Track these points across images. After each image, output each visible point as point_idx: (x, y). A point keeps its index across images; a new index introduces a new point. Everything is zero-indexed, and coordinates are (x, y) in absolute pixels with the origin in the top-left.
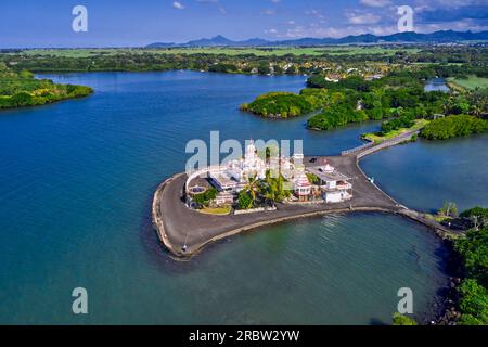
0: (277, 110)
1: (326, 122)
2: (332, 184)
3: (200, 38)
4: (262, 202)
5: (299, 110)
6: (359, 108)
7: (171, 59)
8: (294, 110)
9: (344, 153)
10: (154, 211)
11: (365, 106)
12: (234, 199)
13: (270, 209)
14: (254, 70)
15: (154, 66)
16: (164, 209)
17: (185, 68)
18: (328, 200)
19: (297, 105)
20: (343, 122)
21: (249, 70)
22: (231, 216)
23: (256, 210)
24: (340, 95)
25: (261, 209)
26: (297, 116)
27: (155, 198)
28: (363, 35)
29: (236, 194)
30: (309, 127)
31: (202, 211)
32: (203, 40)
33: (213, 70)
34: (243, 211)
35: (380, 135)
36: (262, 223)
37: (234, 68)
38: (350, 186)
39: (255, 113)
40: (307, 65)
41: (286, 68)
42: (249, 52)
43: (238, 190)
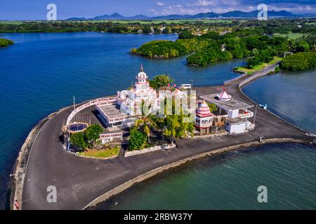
0: (160, 52)
1: (202, 59)
2: (235, 114)
3: (102, 15)
4: (158, 138)
5: (178, 53)
6: (223, 50)
7: (81, 25)
8: (174, 52)
9: (226, 82)
10: (19, 159)
11: (227, 49)
12: (125, 135)
13: (168, 147)
14: (140, 31)
15: (68, 28)
16: (34, 154)
17: (90, 30)
18: (232, 131)
19: (176, 48)
20: (214, 59)
21: (137, 31)
22: (120, 159)
23: (152, 149)
24: (205, 43)
25: (157, 148)
26: (176, 56)
27: (29, 138)
28: (209, 13)
29: (127, 129)
30: (189, 64)
31: (82, 155)
32: (105, 16)
33: (110, 31)
34: (135, 152)
35: (249, 68)
36: (160, 169)
37: (126, 30)
38: (251, 114)
39: (142, 55)
40: (177, 28)
41: (162, 29)
42: (136, 22)
43: (129, 124)
